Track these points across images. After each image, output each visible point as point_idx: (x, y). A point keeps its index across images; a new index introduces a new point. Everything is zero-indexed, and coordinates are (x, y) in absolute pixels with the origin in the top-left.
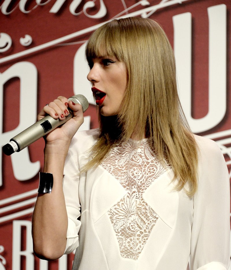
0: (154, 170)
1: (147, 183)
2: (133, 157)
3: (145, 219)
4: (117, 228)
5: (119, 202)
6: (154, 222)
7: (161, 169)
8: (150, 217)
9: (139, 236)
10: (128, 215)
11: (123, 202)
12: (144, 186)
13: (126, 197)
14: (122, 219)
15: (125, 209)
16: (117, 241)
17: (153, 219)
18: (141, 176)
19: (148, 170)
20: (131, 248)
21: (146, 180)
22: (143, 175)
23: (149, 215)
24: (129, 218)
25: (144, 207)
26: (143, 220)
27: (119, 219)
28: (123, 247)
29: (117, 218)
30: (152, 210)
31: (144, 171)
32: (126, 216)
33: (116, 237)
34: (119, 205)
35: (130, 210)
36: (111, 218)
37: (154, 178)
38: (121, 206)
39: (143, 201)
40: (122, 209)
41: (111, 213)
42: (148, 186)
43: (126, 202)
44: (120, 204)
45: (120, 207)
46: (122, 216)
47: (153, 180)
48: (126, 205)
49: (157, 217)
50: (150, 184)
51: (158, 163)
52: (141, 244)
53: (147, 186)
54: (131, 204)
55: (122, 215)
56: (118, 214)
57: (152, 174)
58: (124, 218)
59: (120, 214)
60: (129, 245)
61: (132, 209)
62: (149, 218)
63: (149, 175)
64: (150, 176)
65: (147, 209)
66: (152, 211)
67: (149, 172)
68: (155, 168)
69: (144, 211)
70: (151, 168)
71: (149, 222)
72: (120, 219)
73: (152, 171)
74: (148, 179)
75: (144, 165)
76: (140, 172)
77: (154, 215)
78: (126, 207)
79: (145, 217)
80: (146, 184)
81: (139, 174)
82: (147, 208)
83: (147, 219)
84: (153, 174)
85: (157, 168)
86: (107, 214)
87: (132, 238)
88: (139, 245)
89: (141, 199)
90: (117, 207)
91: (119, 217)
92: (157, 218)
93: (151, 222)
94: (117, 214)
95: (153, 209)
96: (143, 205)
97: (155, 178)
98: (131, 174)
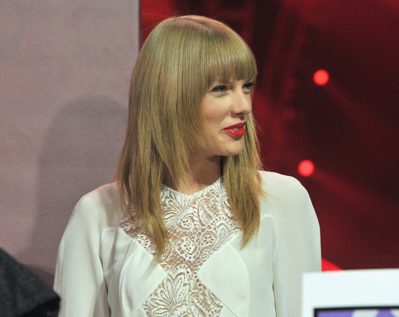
0: (213, 240)
1: (204, 257)
2: (182, 222)
3: (204, 310)
5: (156, 290)
6: (217, 312)
7: (222, 237)
8: (212, 306)
10: (171, 308)
11: (162, 289)
12: (199, 262)
13: (165, 281)
14: (163, 313)
15: (166, 298)
17: (216, 308)
18: (193, 248)
19: (204, 239)
21: (201, 252)
22: (196, 247)
23: (209, 302)
24: (173, 313)
25: (202, 292)
26: (202, 311)
27: (158, 314)
29: (156, 314)
30: (213, 295)
31: (197, 241)
32: (167, 309)
34: (156, 294)
35: (174, 301)
36: (147, 313)
37: (213, 250)
38: (159, 295)
39: (198, 283)
40: (162, 299)
41: (147, 307)
42: (205, 261)
43: (166, 288)
44: (158, 292)
45: (158, 297)
46: (163, 309)
47: (211, 252)
48: (166, 293)
49: (220, 305)
50: (206, 258)
51: (217, 229)
53: (203, 260)
54: (176, 292)
55: (163, 307)
56: (157, 307)
57: (209, 244)
58: (166, 312)
59: (160, 307)
61: (178, 298)
62: (210, 307)
63: (205, 245)
64: (206, 247)
65: (205, 295)
66: (213, 298)
67: (205, 241)
68: (213, 237)
69: (201, 297)
70: (208, 236)
71: (210, 312)
72: (161, 314)
73: (209, 240)
74: (204, 252)
75: (197, 233)
76: (192, 243)
77: (217, 303)
78: (168, 295)
79: (204, 307)
80: (201, 257)
81: (191, 246)
82: (206, 293)
83: (207, 310)
84: (211, 244)
85: (216, 237)
86: (142, 308)
89: (195, 280)
90: (154, 297)
91: (158, 312)
92: (222, 307)
93: (212, 312)
94: (154, 307)
95: (215, 294)
96: (201, 290)
97: (215, 250)
98: (177, 248)
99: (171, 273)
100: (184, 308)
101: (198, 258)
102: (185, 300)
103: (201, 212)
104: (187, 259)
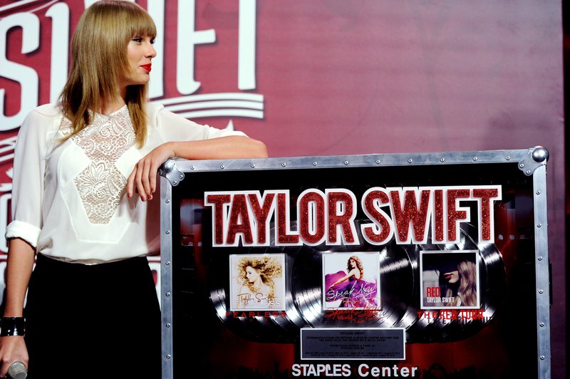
0: (124, 143)
2: (102, 131)
3: (117, 187)
4: (83, 194)
5: (84, 171)
9: (110, 201)
13: (90, 166)
15: (90, 177)
16: (83, 207)
18: (110, 147)
20: (99, 214)
23: (122, 182)
24: (96, 186)
27: (84, 186)
28: (91, 214)
30: (125, 178)
31: (113, 143)
33: (82, 203)
35: (96, 179)
36: (77, 185)
39: (116, 170)
40: (87, 177)
41: (76, 182)
43: (90, 170)
45: (85, 175)
46: (88, 184)
48: (90, 173)
51: (126, 136)
52: (112, 209)
54: (98, 174)
55: (88, 182)
56: (84, 182)
57: (122, 146)
59: (86, 182)
60: (97, 212)
61: (99, 177)
62: (122, 185)
63: (119, 147)
65: (119, 177)
67: (119, 144)
70: (121, 141)
74: (119, 151)
75: (113, 138)
76: (109, 144)
78: (92, 175)
79: (117, 184)
81: (108, 146)
83: (119, 187)
85: (126, 141)
86: (73, 182)
87: (100, 205)
88: (110, 209)
90: (82, 175)
94: (82, 182)
96: (117, 174)
97: (126, 150)
98: (98, 148)
99: (94, 161)
100: (103, 184)
101: (114, 154)
102: (104, 179)
103: (114, 126)
104: (105, 154)
